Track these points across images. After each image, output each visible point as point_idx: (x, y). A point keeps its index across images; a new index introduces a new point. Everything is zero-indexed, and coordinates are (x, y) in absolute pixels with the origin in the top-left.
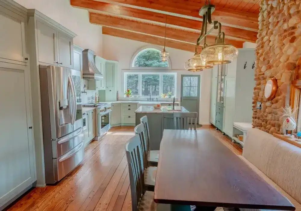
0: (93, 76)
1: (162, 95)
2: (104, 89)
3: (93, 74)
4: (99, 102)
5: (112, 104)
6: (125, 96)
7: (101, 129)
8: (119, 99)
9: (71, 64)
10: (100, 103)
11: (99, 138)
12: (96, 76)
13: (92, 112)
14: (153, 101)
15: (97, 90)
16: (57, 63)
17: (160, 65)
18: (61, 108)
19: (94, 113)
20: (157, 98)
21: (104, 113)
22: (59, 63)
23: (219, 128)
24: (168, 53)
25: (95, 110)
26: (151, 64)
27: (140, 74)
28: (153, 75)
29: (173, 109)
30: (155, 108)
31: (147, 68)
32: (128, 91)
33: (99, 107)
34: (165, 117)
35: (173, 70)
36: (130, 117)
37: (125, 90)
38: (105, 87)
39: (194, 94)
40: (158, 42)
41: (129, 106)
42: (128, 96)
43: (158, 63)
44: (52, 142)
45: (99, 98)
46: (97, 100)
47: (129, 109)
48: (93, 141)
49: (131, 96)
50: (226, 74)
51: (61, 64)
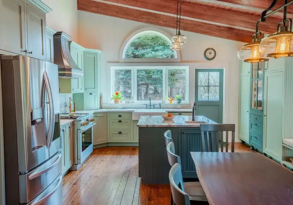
0: (70, 72)
1: (166, 100)
2: (82, 91)
3: (70, 70)
4: (74, 111)
5: (94, 113)
6: (113, 102)
7: (82, 153)
8: (104, 106)
9: (43, 54)
10: (76, 112)
11: (78, 166)
12: (74, 72)
13: (69, 127)
14: (154, 108)
15: (72, 93)
16: (26, 51)
17: (155, 56)
18: (33, 122)
19: (71, 128)
20: (160, 104)
21: (84, 129)
22: (27, 51)
23: (255, 147)
24: (185, 37)
25: (73, 124)
26: (143, 55)
27: (134, 69)
28: (145, 70)
29: (193, 120)
30: (166, 119)
31: (136, 60)
32: (117, 94)
33: (78, 119)
34: (184, 133)
35: (182, 62)
36: (120, 133)
37: (113, 93)
38: (83, 89)
39: (214, 97)
40: (161, 22)
41: (120, 116)
42: (116, 102)
43: (153, 52)
44: (19, 176)
45: (74, 105)
46: (72, 109)
47: (120, 121)
48: (70, 171)
49: (120, 102)
50: (266, 67)
51: (31, 53)
